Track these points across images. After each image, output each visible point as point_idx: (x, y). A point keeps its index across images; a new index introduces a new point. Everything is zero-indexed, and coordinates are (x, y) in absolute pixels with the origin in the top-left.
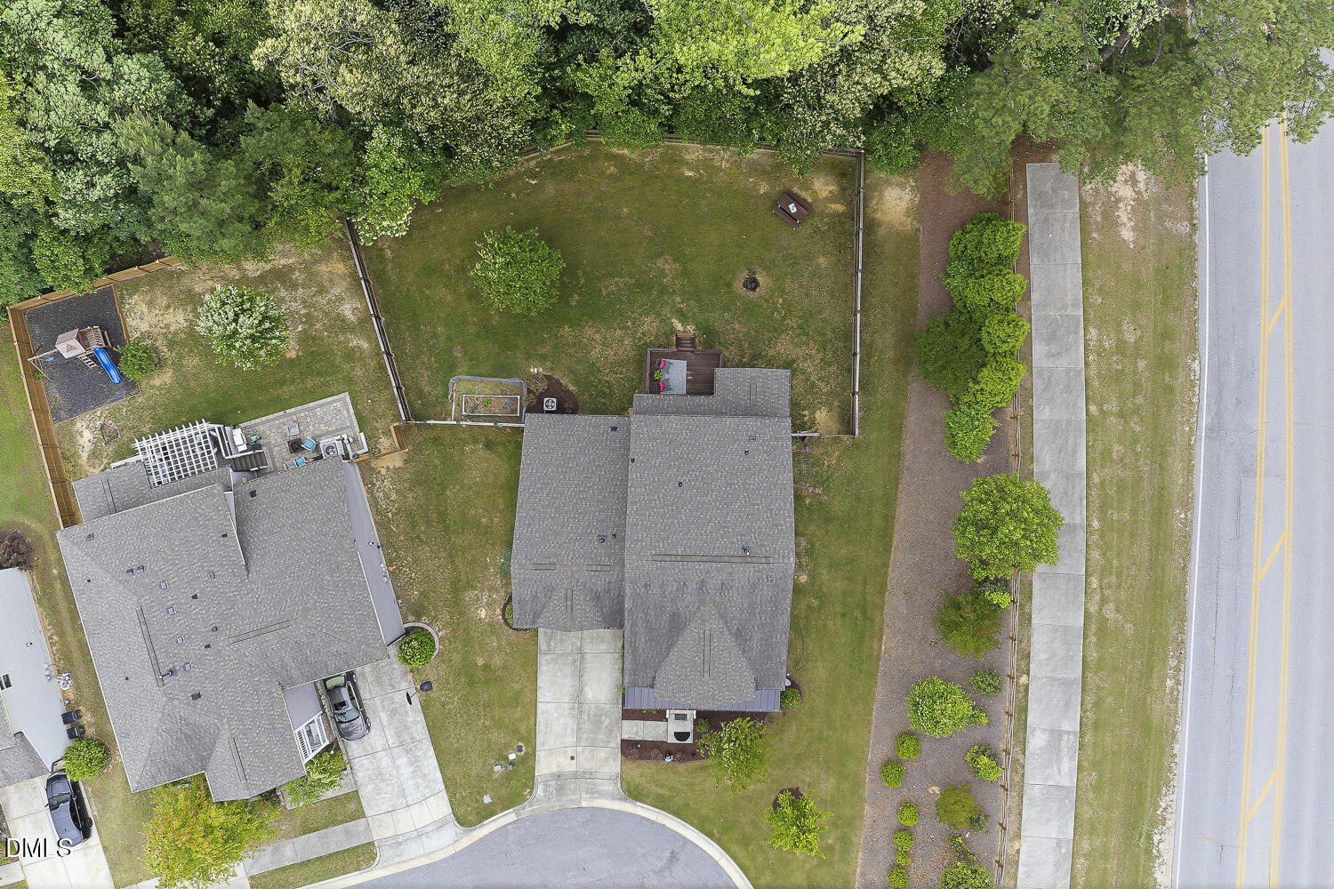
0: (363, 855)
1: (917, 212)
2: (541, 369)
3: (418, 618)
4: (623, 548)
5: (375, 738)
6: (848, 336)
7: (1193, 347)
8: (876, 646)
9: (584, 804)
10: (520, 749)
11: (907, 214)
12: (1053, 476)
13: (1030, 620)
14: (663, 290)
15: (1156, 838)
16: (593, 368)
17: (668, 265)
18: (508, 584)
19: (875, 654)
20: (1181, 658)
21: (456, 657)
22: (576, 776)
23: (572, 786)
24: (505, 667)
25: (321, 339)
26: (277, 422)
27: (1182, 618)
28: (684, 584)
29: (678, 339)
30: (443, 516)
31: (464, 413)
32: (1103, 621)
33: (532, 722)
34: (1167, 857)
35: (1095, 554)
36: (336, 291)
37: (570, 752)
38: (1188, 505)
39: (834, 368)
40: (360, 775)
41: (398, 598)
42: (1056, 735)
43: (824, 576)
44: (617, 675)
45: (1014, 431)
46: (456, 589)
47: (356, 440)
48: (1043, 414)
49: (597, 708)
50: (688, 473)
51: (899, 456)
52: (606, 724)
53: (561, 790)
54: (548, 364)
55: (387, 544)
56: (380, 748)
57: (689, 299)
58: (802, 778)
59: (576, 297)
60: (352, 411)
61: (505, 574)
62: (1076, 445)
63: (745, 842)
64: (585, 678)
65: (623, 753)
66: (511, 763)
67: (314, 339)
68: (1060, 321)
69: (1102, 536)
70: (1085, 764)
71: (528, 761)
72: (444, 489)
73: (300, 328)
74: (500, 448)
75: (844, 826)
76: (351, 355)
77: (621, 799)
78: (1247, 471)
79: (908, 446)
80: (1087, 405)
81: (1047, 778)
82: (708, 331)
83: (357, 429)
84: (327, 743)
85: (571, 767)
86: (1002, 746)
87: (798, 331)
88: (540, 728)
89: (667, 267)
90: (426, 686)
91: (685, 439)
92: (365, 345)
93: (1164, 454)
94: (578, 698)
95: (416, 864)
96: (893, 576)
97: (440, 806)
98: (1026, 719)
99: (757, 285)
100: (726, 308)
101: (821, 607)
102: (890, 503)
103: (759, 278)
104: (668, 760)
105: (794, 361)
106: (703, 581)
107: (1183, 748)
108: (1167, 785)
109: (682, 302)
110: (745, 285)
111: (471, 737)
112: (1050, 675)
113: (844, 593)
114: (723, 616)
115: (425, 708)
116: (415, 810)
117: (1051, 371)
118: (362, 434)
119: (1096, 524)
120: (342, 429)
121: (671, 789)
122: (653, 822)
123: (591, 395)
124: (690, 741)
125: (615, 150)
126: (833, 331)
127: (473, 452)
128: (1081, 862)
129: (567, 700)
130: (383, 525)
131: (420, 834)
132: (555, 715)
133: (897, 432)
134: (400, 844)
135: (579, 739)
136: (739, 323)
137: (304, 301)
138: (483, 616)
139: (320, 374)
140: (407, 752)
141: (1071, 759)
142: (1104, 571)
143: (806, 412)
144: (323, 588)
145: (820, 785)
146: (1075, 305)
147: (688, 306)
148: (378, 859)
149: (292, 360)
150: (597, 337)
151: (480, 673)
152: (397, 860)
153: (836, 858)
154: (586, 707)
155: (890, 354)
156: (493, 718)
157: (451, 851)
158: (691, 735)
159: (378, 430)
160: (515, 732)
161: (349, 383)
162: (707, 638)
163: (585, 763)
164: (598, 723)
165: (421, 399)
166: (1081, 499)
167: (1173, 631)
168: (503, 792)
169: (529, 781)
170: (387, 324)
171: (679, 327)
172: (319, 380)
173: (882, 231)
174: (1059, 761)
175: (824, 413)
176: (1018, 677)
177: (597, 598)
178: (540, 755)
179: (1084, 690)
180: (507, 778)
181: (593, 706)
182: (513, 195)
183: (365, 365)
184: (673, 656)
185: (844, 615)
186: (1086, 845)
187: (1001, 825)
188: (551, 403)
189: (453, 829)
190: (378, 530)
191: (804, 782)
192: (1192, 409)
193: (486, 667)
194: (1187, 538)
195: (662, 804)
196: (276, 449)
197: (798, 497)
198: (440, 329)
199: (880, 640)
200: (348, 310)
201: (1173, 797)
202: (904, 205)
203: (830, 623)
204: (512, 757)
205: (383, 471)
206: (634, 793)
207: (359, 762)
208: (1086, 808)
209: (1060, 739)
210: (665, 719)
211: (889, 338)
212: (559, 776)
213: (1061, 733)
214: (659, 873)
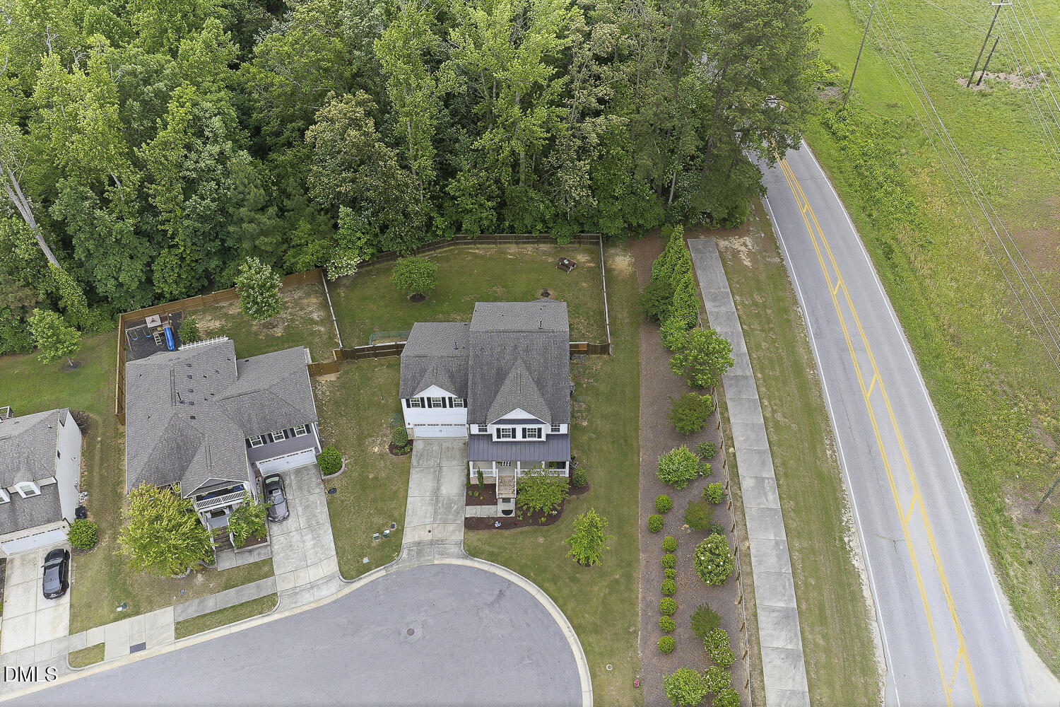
0: (267, 603)
1: (634, 265)
5: (291, 523)
6: (602, 313)
7: (796, 303)
8: (636, 459)
9: (436, 562)
10: (393, 526)
11: (629, 265)
13: (729, 420)
14: (496, 298)
15: (846, 539)
19: (636, 463)
20: (832, 439)
21: (355, 474)
22: (432, 543)
23: (428, 550)
24: (388, 478)
25: (297, 328)
27: (827, 419)
28: (505, 348)
30: (357, 403)
32: (776, 423)
33: (403, 509)
34: (858, 551)
35: (763, 389)
36: (310, 309)
37: (428, 528)
38: (813, 366)
40: (276, 547)
42: (760, 480)
43: (598, 422)
46: (360, 438)
49: (449, 498)
51: (638, 364)
52: (454, 509)
53: (420, 553)
56: (294, 530)
59: (447, 303)
62: (739, 342)
63: (554, 580)
64: (442, 481)
65: (466, 526)
66: (386, 536)
67: (293, 328)
68: (718, 294)
69: (765, 381)
70: (784, 496)
71: (399, 533)
72: (360, 390)
73: (286, 325)
75: (628, 566)
77: (463, 558)
78: (844, 350)
79: (643, 359)
80: (741, 326)
81: (759, 504)
85: (429, 537)
87: (573, 312)
88: (408, 513)
89: (498, 290)
90: (332, 491)
92: (325, 330)
93: (794, 347)
94: (436, 492)
95: (306, 608)
96: (641, 421)
97: (332, 566)
98: (737, 471)
99: (549, 295)
101: (598, 438)
102: (636, 386)
103: (549, 292)
106: (515, 345)
107: (848, 485)
108: (845, 508)
110: (542, 295)
111: (359, 521)
112: (748, 448)
113: (611, 431)
116: (312, 571)
117: (717, 312)
119: (759, 375)
121: (499, 548)
122: (486, 572)
124: (513, 515)
125: (471, 251)
126: (594, 312)
128: (796, 555)
129: (428, 495)
131: (313, 586)
132: (420, 505)
133: (635, 353)
134: (296, 594)
135: (435, 520)
138: (376, 451)
139: (294, 342)
140: (313, 531)
141: (774, 493)
142: (770, 398)
146: (724, 286)
148: (278, 604)
149: (278, 337)
151: (370, 482)
152: (293, 606)
153: (622, 588)
154: (441, 499)
155: (627, 321)
156: (376, 508)
157: (335, 598)
158: (514, 512)
160: (391, 516)
161: (310, 345)
162: (519, 376)
163: (438, 534)
164: (449, 508)
166: (748, 365)
167: (823, 426)
168: (378, 556)
169: (398, 547)
172: (290, 345)
173: (615, 272)
174: (765, 494)
176: (728, 449)
178: (407, 530)
179: (772, 456)
180: (382, 546)
181: (446, 498)
183: (321, 337)
184: (498, 397)
185: (613, 443)
186: (797, 545)
189: (338, 582)
192: (803, 328)
193: (376, 478)
194: (818, 383)
195: (492, 558)
198: (367, 321)
200: (315, 316)
201: (851, 514)
202: (626, 263)
203: (604, 447)
204: (387, 532)
205: (323, 382)
206: (472, 553)
207: (276, 539)
208: (791, 522)
209: (763, 483)
210: (496, 504)
211: (625, 314)
212: (419, 543)
213: (763, 479)
214: (491, 605)
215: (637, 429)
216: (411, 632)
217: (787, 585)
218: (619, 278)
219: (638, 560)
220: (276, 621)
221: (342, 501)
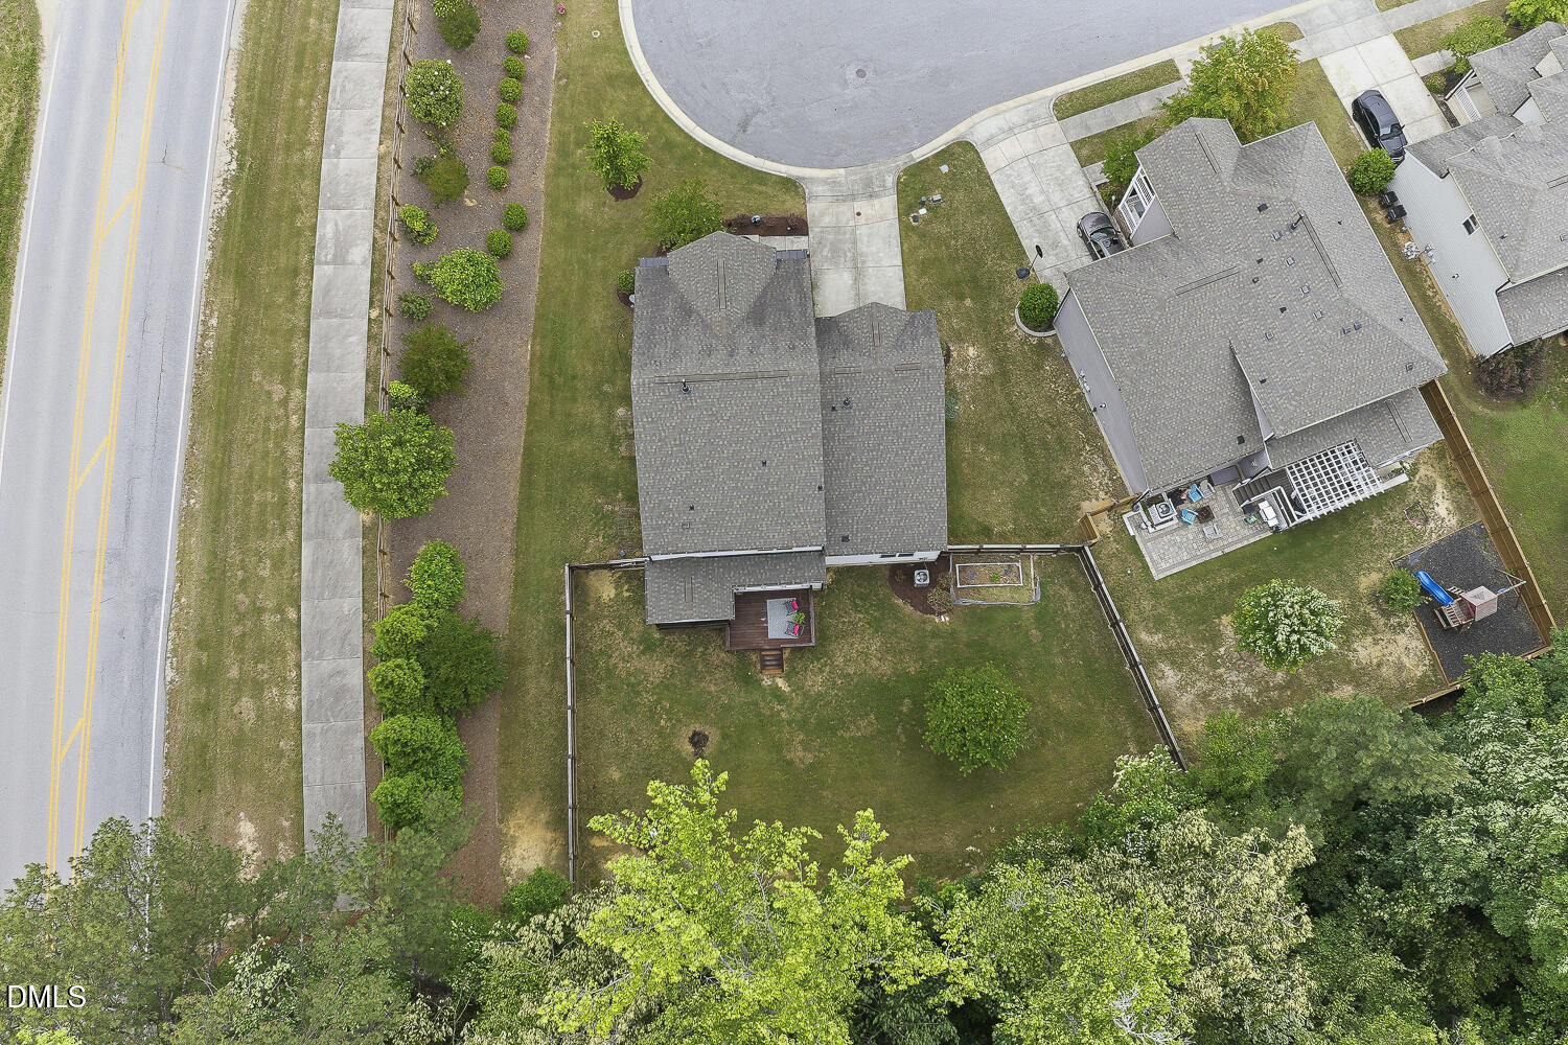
0: (1068, 107)
1: (502, 843)
2: (937, 620)
3: (1041, 341)
4: (824, 395)
5: (1071, 219)
6: (581, 687)
7: (172, 695)
8: (538, 348)
9: (842, 171)
10: (916, 219)
12: (340, 534)
13: (367, 376)
14: (803, 725)
15: (234, 165)
16: (877, 625)
17: (799, 754)
18: (947, 383)
19: (538, 340)
20: (200, 348)
21: (995, 305)
22: (853, 197)
23: (856, 187)
24: (940, 298)
25: (1196, 640)
26: (1230, 540)
27: (197, 392)
28: (752, 352)
29: (780, 666)
30: (1028, 452)
31: (1019, 565)
32: (286, 380)
33: (906, 246)
34: (223, 149)
35: (293, 451)
36: (1187, 698)
37: (862, 220)
38: (186, 515)
39: (596, 648)
40: (1081, 183)
41: (1066, 359)
42: (340, 259)
43: (598, 418)
44: (818, 299)
45: (384, 581)
46: (1004, 375)
47: (1138, 527)
48: (351, 603)
49: (837, 264)
50: (756, 479)
51: (517, 553)
52: (827, 249)
53: (868, 183)
54: (929, 628)
55: (1086, 418)
56: (1064, 209)
57: (772, 716)
58: (612, 210)
59: (905, 709)
60: (1147, 559)
61: (951, 393)
62: (313, 571)
63: (669, 146)
65: (805, 223)
66: (923, 204)
67: (1204, 640)
68: (329, 713)
69: (285, 472)
70: (308, 233)
71: (906, 209)
72: (1031, 481)
73: (1222, 650)
74: (974, 528)
75: (563, 166)
76: (1158, 624)
77: (804, 178)
78: (116, 555)
79: (507, 566)
80: (299, 618)
81: (350, 216)
82: (748, 681)
83: (1138, 540)
84: (1120, 207)
85: (858, 206)
86: (398, 245)
87: (641, 688)
88: (896, 241)
89: (800, 754)
90: (1024, 273)
91: (763, 520)
92: (1144, 636)
93: (211, 569)
94: (858, 275)
95: (1011, 103)
96: (521, 421)
97: (992, 159)
98: (372, 274)
99: (691, 740)
100: (727, 708)
101: (598, 386)
102: (526, 502)
103: (689, 748)
104: (758, 217)
105: (643, 653)
106: (732, 356)
107: (201, 255)
108: (220, 219)
109: (779, 712)
110: (706, 738)
111: (969, 227)
112: (345, 321)
114: (707, 326)
115: (1021, 252)
116: (1019, 153)
117: (341, 655)
118: (1132, 534)
119: (292, 484)
120: (1155, 539)
121: (751, 191)
122: (767, 159)
123: (877, 595)
126: (598, 692)
127: (1004, 523)
128: (314, 137)
130: (1094, 436)
131: (1010, 132)
132: (881, 255)
133: (520, 580)
134: (1029, 121)
135: (854, 232)
136: (709, 693)
137: (1222, 682)
138: (971, 349)
139: (1190, 599)
140: (1034, 208)
141: (322, 238)
142: (284, 433)
143: (626, 594)
144: (1147, 333)
145: (592, 205)
146: (312, 735)
147: (772, 708)
148: (1051, 106)
149: (1226, 612)
150: (875, 663)
151: (967, 291)
152: (1030, 106)
153: (572, 137)
154: (849, 265)
155: (531, 670)
156: (948, 247)
157: (976, 118)
159: (1115, 541)
160: (922, 236)
161: (1156, 590)
162: (723, 301)
163: (845, 211)
164: (835, 250)
165: (1072, 581)
166: (308, 510)
167: (207, 376)
168: (928, 177)
169: (902, 189)
170: (1122, 663)
171: (780, 682)
172: (1192, 591)
173: (543, 817)
174: (337, 232)
175: (605, 596)
176: (380, 315)
177: (847, 344)
178: (893, 215)
179: (309, 308)
180: (926, 191)
181: (842, 266)
182: (993, 830)
183: (1141, 613)
184: (758, 287)
186: (309, 154)
187: (399, 167)
188: (921, 579)
189: (976, 139)
190: (1098, 429)
191: (611, 207)
192: (176, 623)
193: (961, 298)
194: (189, 477)
195: (761, 177)
196: (1226, 510)
197: (633, 498)
198: (1059, 661)
199: (533, 355)
200: (1170, 677)
201: (214, 207)
202: (518, 851)
203: (589, 368)
204: (923, 211)
205: (1102, 495)
206: (790, 185)
208: (308, 190)
209: (335, 256)
211: (532, 688)
212: (871, 196)
213: (334, 262)
214: (757, 111)
215: (532, 408)
216: (861, 73)
217: (338, 90)
218: (538, 794)
219: (547, 177)
220: (1047, 85)
221: (1002, 257)
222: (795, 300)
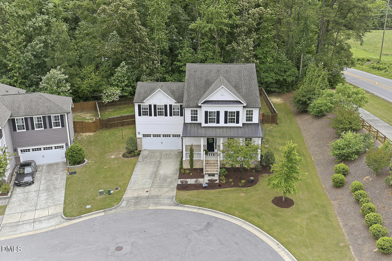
5: (33, 187)
9: (151, 208)
10: (117, 189)
21: (94, 167)
22: (148, 197)
23: (145, 201)
33: (127, 181)
37: (147, 190)
44: (177, 167)
49: (165, 176)
52: (169, 180)
53: (137, 203)
56: (34, 191)
63: (258, 215)
64: (160, 168)
66: (110, 194)
77: (174, 205)
85: (146, 194)
88: (131, 183)
90: (73, 173)
94: (155, 173)
97: (57, 209)
115: (68, 179)
116: (38, 212)
121: (206, 199)
124: (217, 182)
129: (149, 174)
131: (35, 221)
132: (141, 178)
134: (18, 226)
135: (153, 186)
138: (112, 157)
140: (49, 191)
152: (12, 233)
154: (158, 176)
160: (117, 184)
163: (154, 192)
164: (164, 180)
169: (119, 200)
178: (128, 191)
189: (59, 219)
193: (109, 168)
206: (183, 202)
207: (16, 195)
210: (203, 177)
212: (137, 198)
214: (199, 231)
219: (331, 204)
221: (79, 178)
222: (191, 89)
